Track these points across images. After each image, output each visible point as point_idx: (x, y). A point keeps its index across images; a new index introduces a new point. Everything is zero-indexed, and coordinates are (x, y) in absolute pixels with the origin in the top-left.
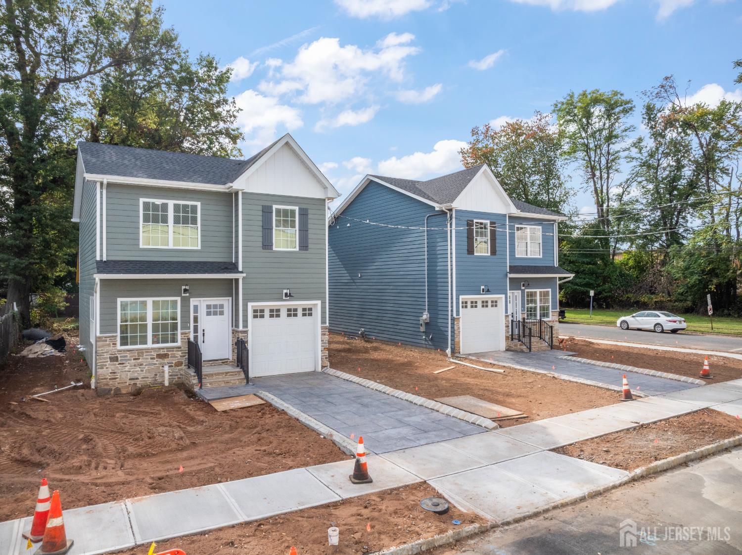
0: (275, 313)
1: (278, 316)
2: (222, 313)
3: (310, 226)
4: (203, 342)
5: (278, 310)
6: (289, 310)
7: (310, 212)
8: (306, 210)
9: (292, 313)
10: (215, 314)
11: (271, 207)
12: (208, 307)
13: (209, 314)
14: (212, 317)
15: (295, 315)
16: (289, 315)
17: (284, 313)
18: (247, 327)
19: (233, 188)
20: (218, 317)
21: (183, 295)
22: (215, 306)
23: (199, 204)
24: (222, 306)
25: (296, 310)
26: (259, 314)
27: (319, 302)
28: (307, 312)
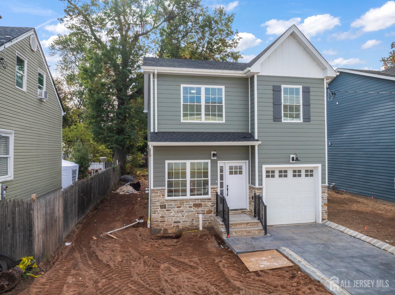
0: (283, 174)
1: (286, 176)
2: (241, 173)
3: (311, 102)
4: (227, 195)
5: (286, 172)
6: (294, 171)
7: (311, 89)
8: (308, 88)
9: (297, 173)
10: (236, 173)
11: (280, 87)
12: (231, 168)
13: (231, 173)
14: (234, 176)
15: (300, 176)
16: (294, 176)
17: (290, 174)
18: (262, 185)
19: (251, 71)
20: (238, 176)
21: (212, 158)
22: (236, 168)
23: (223, 87)
24: (241, 168)
25: (300, 171)
26: (271, 174)
27: (320, 165)
28: (309, 173)
